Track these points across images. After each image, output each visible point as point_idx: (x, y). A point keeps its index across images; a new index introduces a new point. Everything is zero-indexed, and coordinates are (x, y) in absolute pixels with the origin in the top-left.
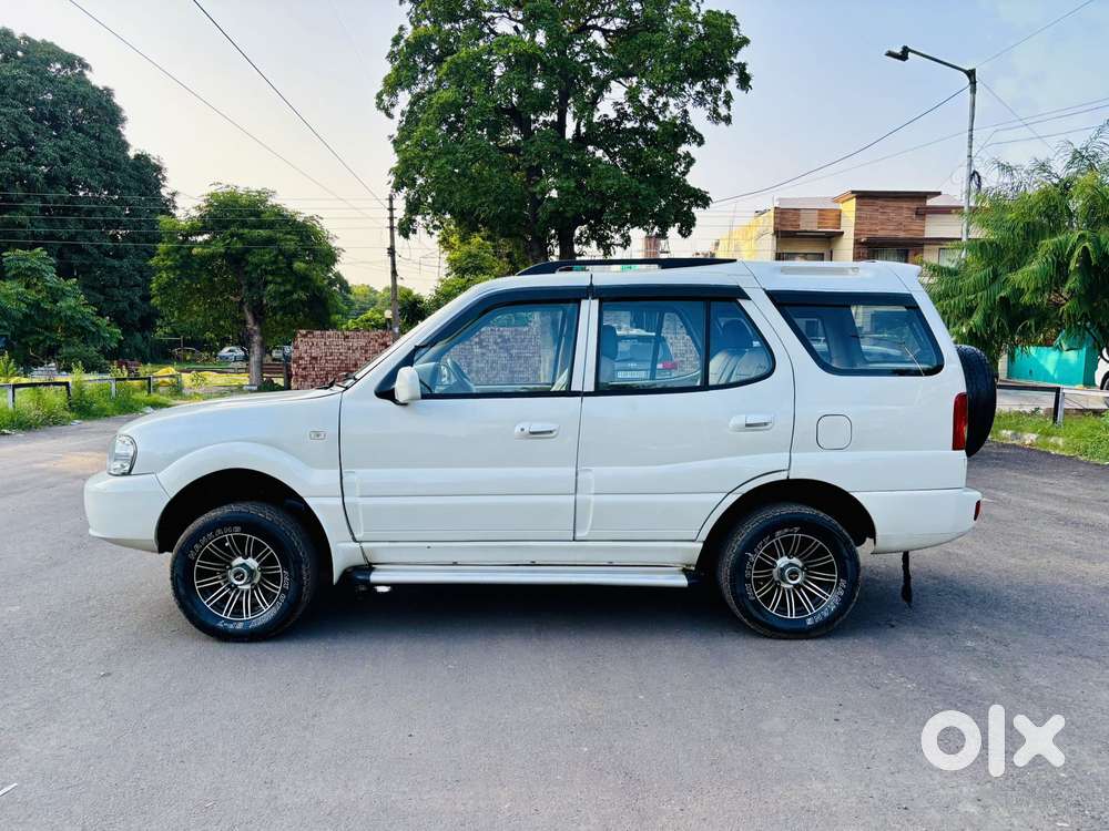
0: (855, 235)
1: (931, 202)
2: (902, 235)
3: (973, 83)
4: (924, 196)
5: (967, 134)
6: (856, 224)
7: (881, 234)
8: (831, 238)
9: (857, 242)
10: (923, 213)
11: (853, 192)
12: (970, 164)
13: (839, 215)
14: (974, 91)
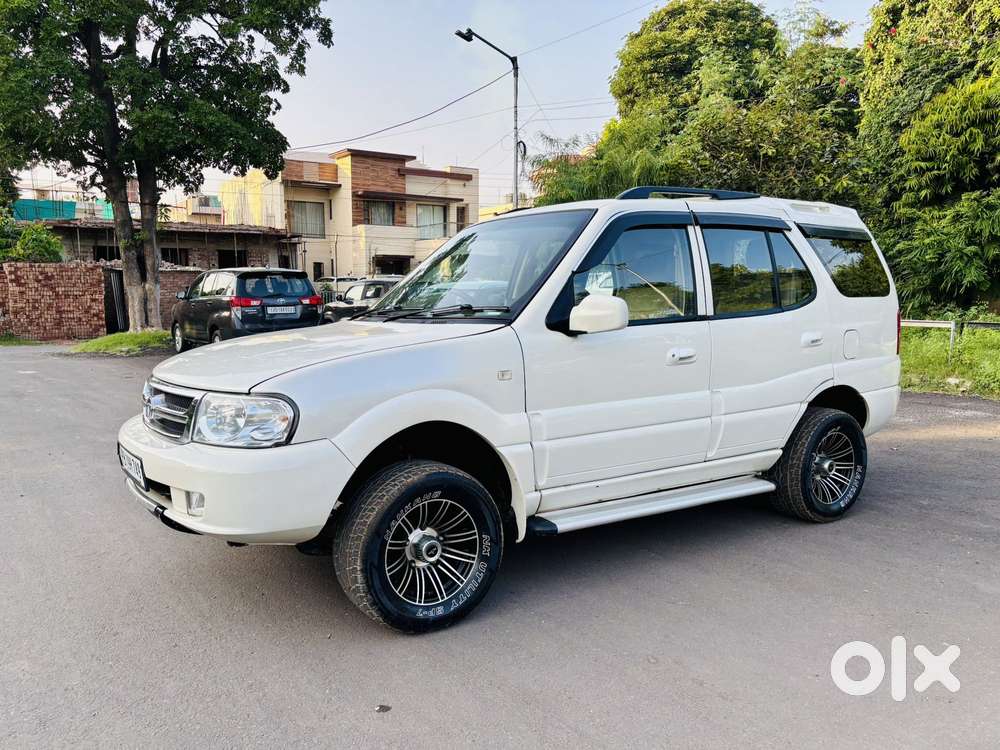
0: (353, 188)
1: (409, 165)
2: (389, 190)
3: (516, 68)
4: (403, 159)
5: (513, 110)
6: (353, 178)
7: (373, 189)
8: (330, 189)
9: (355, 195)
10: (403, 173)
11: (349, 150)
12: (516, 135)
13: (336, 169)
14: (516, 75)
